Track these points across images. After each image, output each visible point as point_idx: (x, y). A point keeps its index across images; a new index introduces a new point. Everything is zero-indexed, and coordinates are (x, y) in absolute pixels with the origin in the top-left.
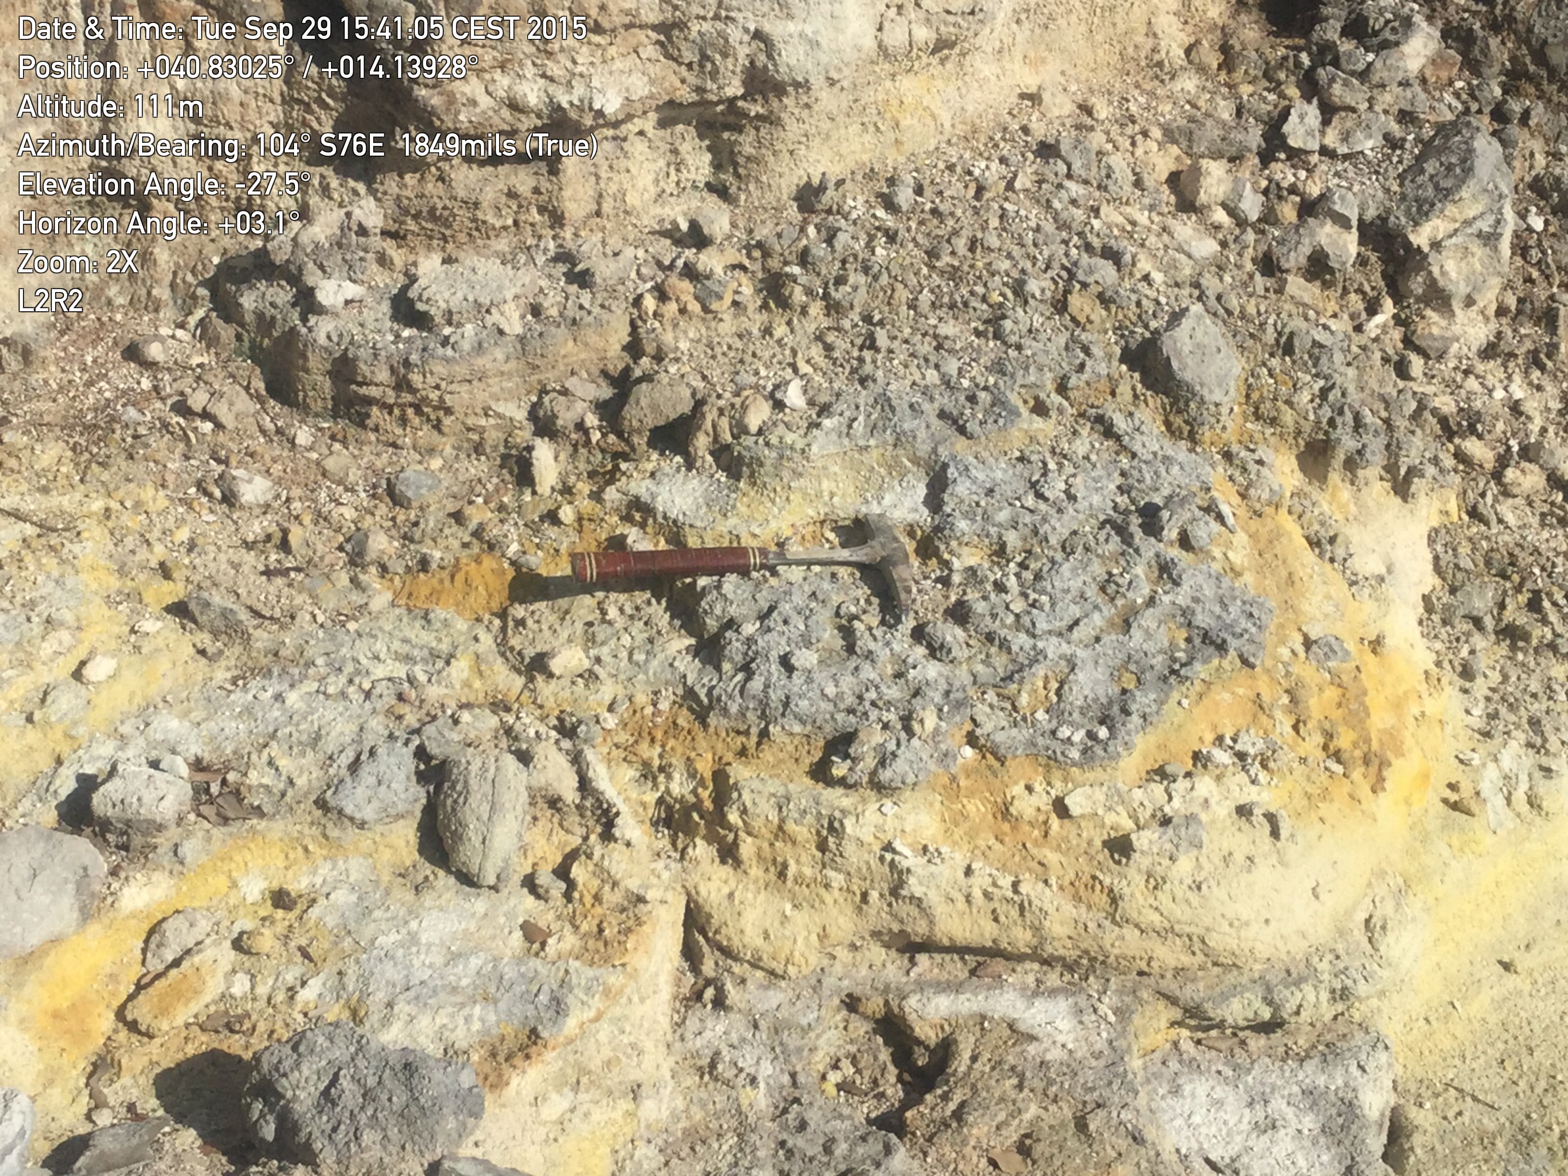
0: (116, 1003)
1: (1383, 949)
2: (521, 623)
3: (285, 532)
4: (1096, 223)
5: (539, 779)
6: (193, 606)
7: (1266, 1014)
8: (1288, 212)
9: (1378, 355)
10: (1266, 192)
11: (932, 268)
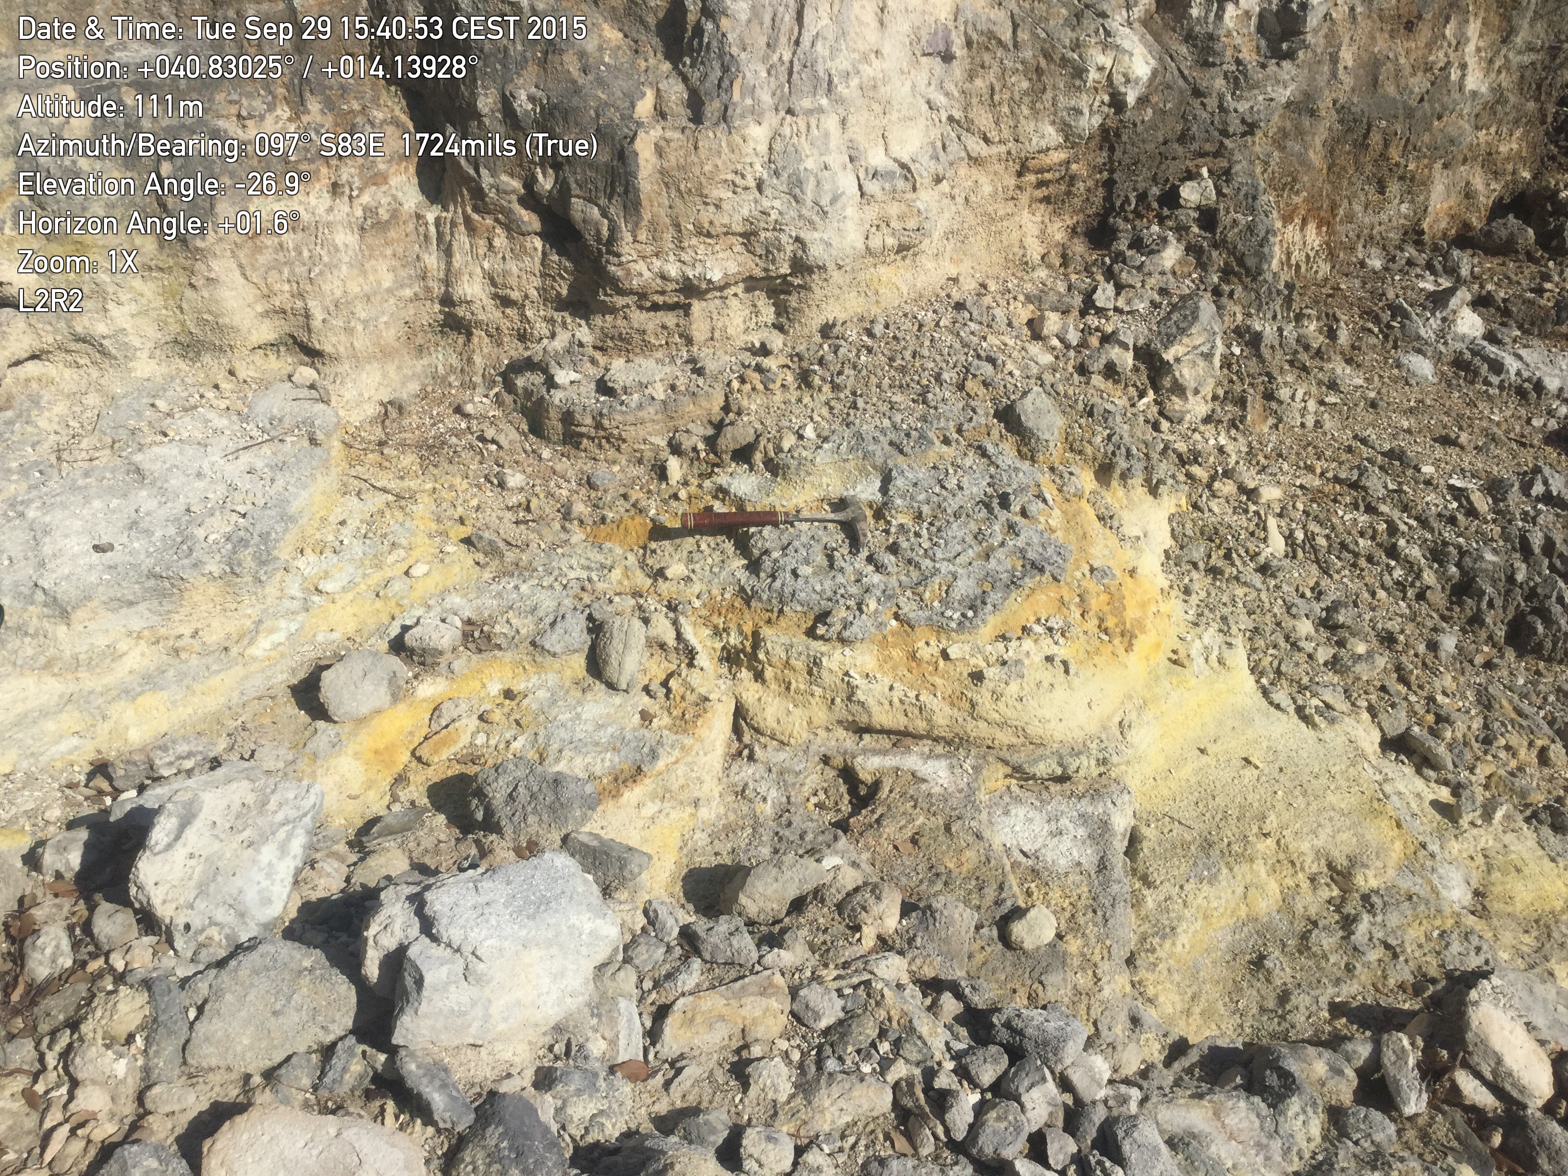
0: (412, 747)
1: (1129, 738)
2: (654, 551)
3: (529, 502)
4: (984, 344)
5: (653, 632)
6: (473, 539)
7: (1059, 771)
8: (1094, 341)
9: (1142, 419)
10: (1082, 331)
11: (891, 366)
